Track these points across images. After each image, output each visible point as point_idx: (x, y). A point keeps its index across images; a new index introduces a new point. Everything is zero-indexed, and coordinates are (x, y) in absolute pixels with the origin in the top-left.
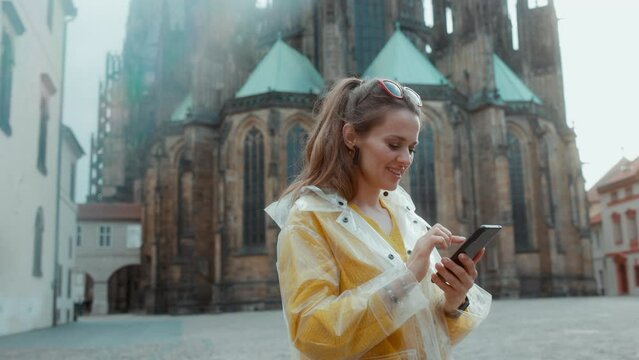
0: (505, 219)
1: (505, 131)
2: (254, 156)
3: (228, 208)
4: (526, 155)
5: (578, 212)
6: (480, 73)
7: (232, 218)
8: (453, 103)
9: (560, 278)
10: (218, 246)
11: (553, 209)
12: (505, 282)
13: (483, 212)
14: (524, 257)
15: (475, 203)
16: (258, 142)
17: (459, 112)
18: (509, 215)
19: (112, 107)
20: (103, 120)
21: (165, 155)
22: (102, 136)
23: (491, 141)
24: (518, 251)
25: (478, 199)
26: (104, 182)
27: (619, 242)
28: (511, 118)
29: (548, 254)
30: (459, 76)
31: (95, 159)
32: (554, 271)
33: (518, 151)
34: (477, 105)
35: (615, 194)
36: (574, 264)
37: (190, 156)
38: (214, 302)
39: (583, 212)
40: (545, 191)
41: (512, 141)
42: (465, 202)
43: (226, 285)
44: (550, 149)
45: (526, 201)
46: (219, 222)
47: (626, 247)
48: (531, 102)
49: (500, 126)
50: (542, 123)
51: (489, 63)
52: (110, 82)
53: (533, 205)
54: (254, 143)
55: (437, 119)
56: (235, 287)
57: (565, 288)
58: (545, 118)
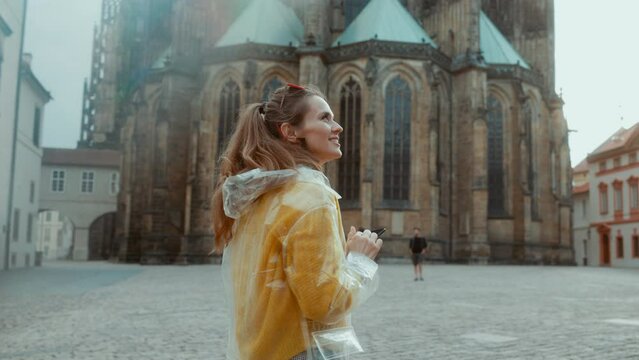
0: (480, 183)
1: (486, 95)
2: (230, 109)
3: (200, 159)
4: (507, 120)
5: (559, 181)
6: (465, 34)
7: (204, 169)
8: (433, 63)
9: (532, 246)
10: (189, 198)
11: (531, 176)
12: (475, 247)
13: (458, 175)
14: (498, 222)
15: (451, 166)
16: (234, 95)
17: (440, 73)
18: (485, 180)
19: (106, 53)
20: (97, 66)
21: (144, 103)
22: (95, 82)
23: (471, 102)
24: (490, 217)
25: (454, 162)
26: (96, 128)
27: (604, 213)
28: (492, 82)
29: (523, 221)
30: (444, 36)
31: (87, 106)
32: (527, 239)
33: (500, 115)
34: (459, 67)
35: (603, 164)
36: (550, 233)
37: (166, 105)
38: (182, 253)
39: (564, 181)
40: (524, 157)
41: (494, 105)
42: (439, 165)
43: (195, 237)
44: (534, 116)
45: (504, 167)
46: (192, 174)
47: (610, 218)
48: (517, 66)
49: (482, 90)
50: (526, 88)
51: (475, 23)
52: (106, 27)
53: (511, 171)
54: (230, 95)
55: (416, 79)
56: (205, 238)
57: (538, 256)
58: (530, 83)
